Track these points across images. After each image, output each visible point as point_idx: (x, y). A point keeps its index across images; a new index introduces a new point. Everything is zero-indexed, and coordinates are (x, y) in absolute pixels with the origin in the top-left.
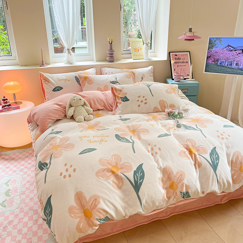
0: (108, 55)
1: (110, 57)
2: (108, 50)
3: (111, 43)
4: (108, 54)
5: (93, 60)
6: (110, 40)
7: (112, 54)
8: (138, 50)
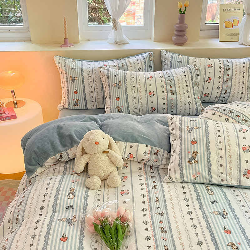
1: (178, 36)
2: (176, 24)
3: (184, 13)
4: (176, 31)
6: (181, 7)
7: (183, 31)
8: (233, 25)
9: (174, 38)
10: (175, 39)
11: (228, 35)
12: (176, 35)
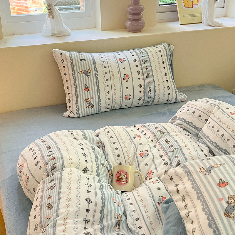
0: (130, 16)
2: (129, 6)
4: (130, 14)
5: (95, 27)
7: (139, 14)
8: (192, 3)
9: (128, 23)
10: (130, 24)
11: (189, 16)
12: (131, 20)
